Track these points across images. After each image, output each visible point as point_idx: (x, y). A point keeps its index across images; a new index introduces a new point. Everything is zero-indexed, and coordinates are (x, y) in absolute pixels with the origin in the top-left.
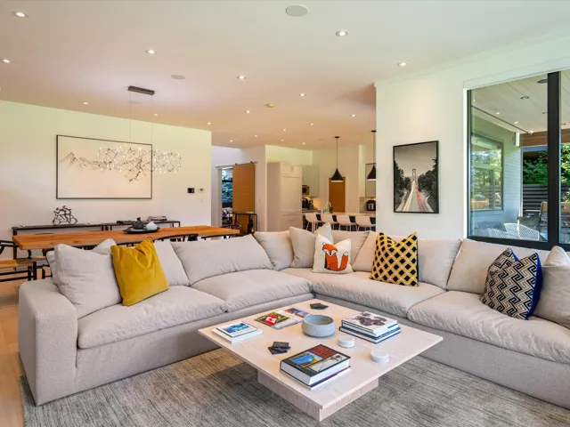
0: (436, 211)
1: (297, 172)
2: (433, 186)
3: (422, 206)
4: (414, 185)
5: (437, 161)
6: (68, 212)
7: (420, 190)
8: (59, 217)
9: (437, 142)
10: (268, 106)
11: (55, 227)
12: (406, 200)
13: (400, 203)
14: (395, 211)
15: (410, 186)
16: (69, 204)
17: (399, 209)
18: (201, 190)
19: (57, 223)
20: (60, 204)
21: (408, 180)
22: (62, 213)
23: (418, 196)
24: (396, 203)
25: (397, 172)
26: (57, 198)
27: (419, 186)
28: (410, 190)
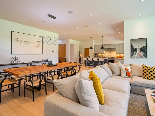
0: (146, 57)
1: (78, 47)
2: (145, 51)
3: (141, 56)
4: (138, 50)
5: (146, 43)
6: (17, 59)
7: (140, 52)
8: (13, 61)
9: (147, 38)
10: (86, 26)
11: (12, 64)
12: (135, 54)
13: (133, 55)
14: (131, 58)
15: (137, 51)
16: (17, 56)
17: (132, 57)
18: (56, 51)
19: (13, 63)
20: (14, 56)
21: (136, 49)
22: (15, 59)
23: (140, 53)
24: (132, 55)
25: (132, 47)
26: (12, 54)
27: (140, 50)
28: (137, 52)
